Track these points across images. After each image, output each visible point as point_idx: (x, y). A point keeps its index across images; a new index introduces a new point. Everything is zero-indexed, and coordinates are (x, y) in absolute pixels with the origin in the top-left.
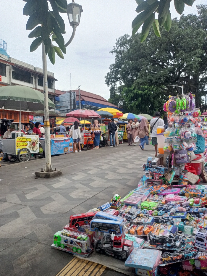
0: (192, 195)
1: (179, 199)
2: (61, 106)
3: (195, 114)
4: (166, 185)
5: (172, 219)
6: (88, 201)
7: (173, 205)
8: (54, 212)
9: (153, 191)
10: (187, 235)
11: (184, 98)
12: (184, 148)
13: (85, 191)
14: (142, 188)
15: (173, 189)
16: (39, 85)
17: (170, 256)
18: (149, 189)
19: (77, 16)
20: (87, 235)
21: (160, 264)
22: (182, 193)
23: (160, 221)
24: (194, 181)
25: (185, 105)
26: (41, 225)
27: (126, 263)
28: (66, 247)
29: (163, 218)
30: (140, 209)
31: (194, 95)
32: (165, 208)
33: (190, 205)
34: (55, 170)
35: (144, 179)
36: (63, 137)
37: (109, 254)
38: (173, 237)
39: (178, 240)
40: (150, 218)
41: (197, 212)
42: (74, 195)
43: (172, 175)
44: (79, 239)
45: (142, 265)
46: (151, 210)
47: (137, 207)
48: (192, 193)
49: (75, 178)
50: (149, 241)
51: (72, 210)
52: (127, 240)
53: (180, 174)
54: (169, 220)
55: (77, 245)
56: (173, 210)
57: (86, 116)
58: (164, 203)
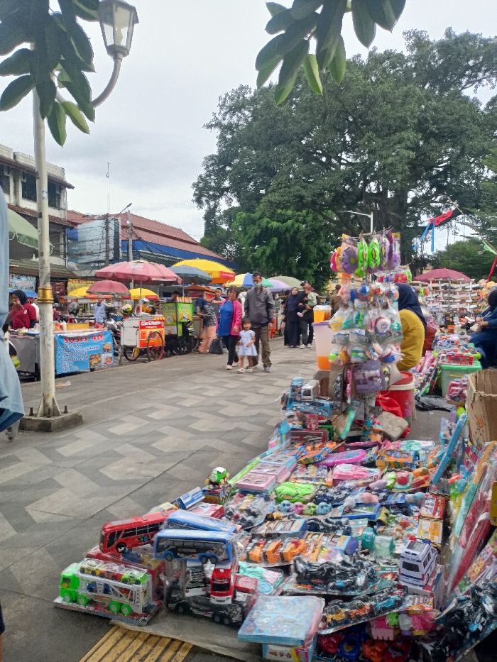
0: (392, 465)
1: (362, 475)
2: (82, 252)
3: (400, 278)
4: (335, 443)
5: (347, 523)
6: (148, 485)
7: (350, 490)
8: (61, 517)
9: (304, 458)
10: (381, 558)
11: (375, 240)
12: (375, 356)
13: (141, 463)
14: (279, 451)
15: (350, 452)
16: (24, 196)
17: (343, 610)
18: (296, 451)
19: (124, 31)
20: (146, 570)
21: (320, 629)
22: (369, 460)
23: (321, 527)
24: (395, 433)
25: (378, 257)
26: (28, 551)
27: (240, 632)
28: (91, 602)
29: (327, 521)
30: (274, 501)
31: (398, 234)
32: (332, 498)
33: (387, 487)
34: (66, 412)
35: (284, 430)
36: (85, 330)
37: (200, 613)
38: (349, 565)
39: (362, 572)
40: (298, 521)
41: (403, 502)
42: (113, 471)
43: (347, 418)
44: (125, 581)
45: (277, 635)
46: (299, 503)
47: (266, 496)
48: (392, 459)
49: (117, 430)
50: (295, 575)
51: (107, 509)
52: (245, 576)
53: (365, 416)
54: (340, 523)
55: (121, 596)
56: (349, 501)
57: (146, 279)
58: (329, 485)
